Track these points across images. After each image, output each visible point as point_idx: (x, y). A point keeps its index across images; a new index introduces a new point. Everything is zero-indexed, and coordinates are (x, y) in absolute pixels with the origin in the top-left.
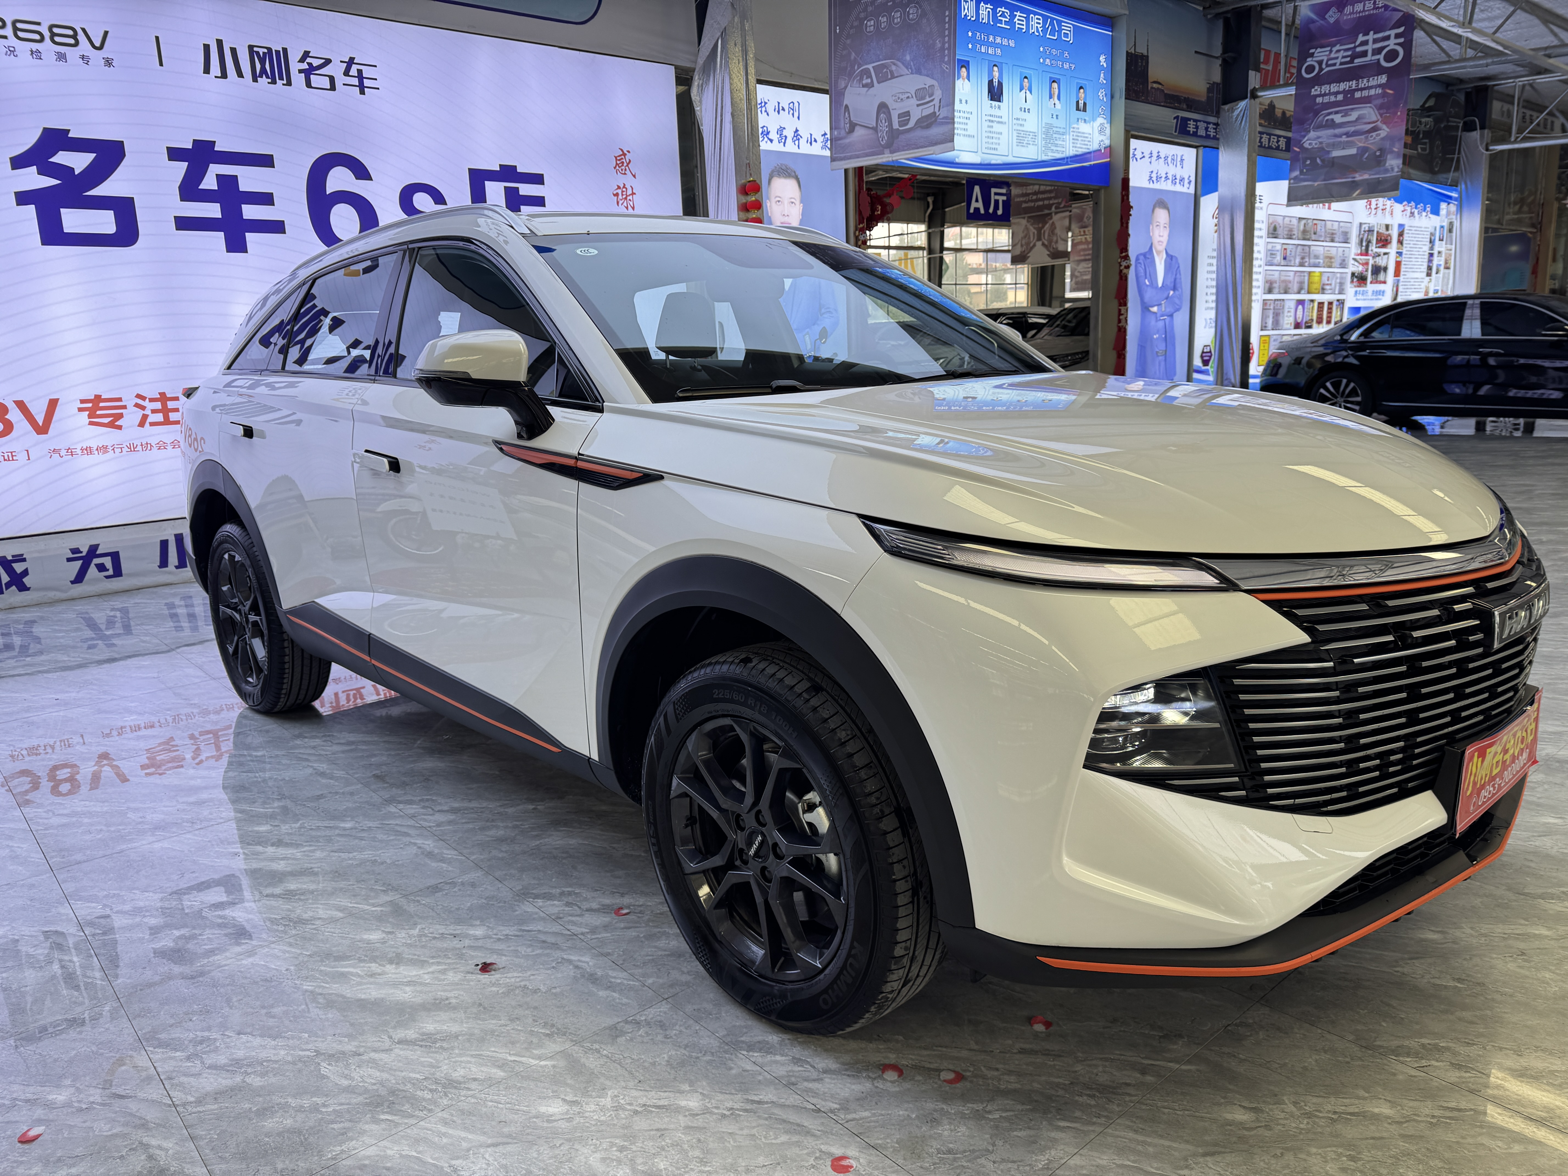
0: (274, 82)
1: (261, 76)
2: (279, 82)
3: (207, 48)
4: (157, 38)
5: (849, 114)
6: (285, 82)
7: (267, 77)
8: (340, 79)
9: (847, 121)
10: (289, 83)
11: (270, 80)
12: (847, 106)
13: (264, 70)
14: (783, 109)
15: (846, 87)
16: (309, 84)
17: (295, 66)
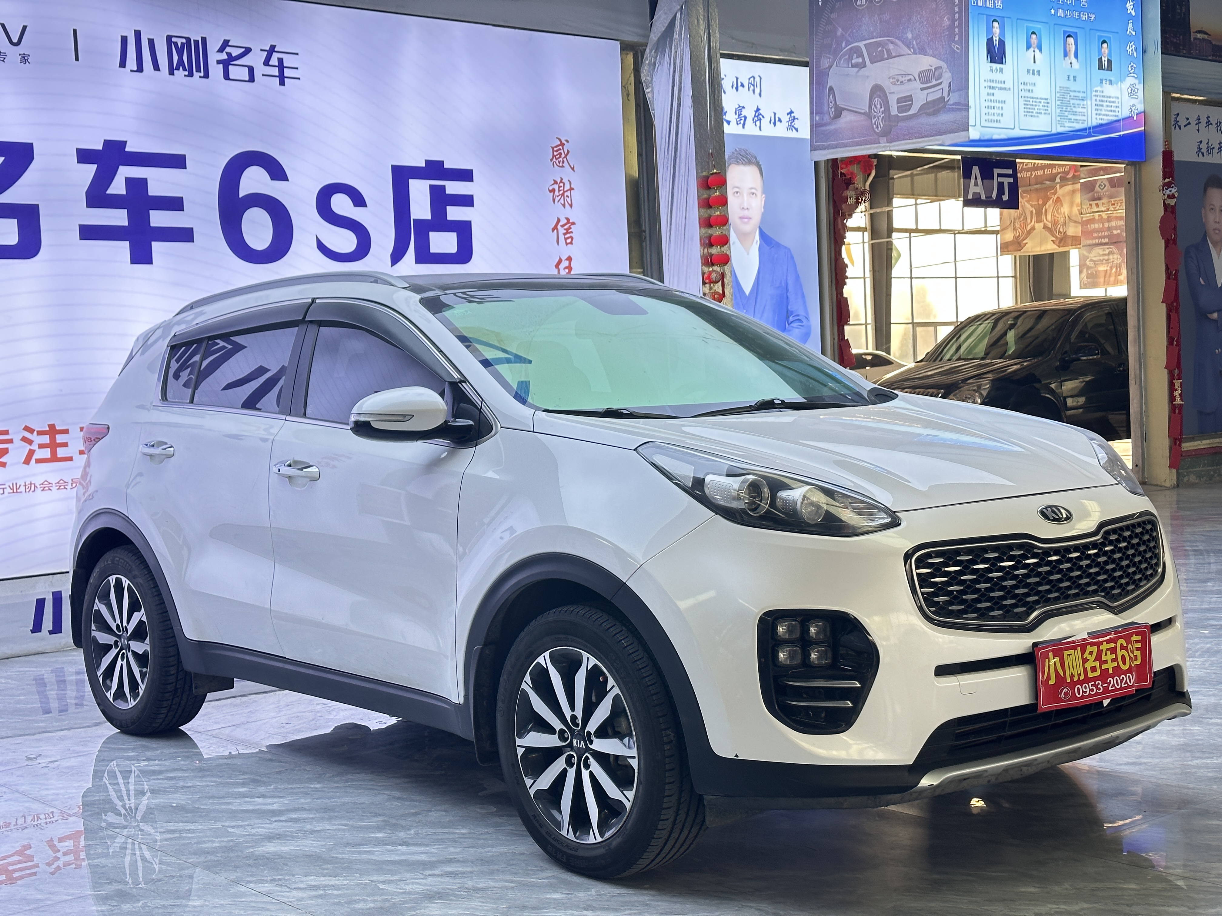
0: (191, 75)
1: (178, 69)
2: (196, 75)
3: (124, 40)
4: (75, 31)
5: (834, 96)
6: (202, 74)
7: (184, 69)
8: (260, 69)
9: (832, 105)
10: (206, 76)
11: (187, 73)
12: (831, 89)
13: (181, 62)
14: (742, 85)
15: (830, 67)
16: (227, 76)
17: (214, 57)
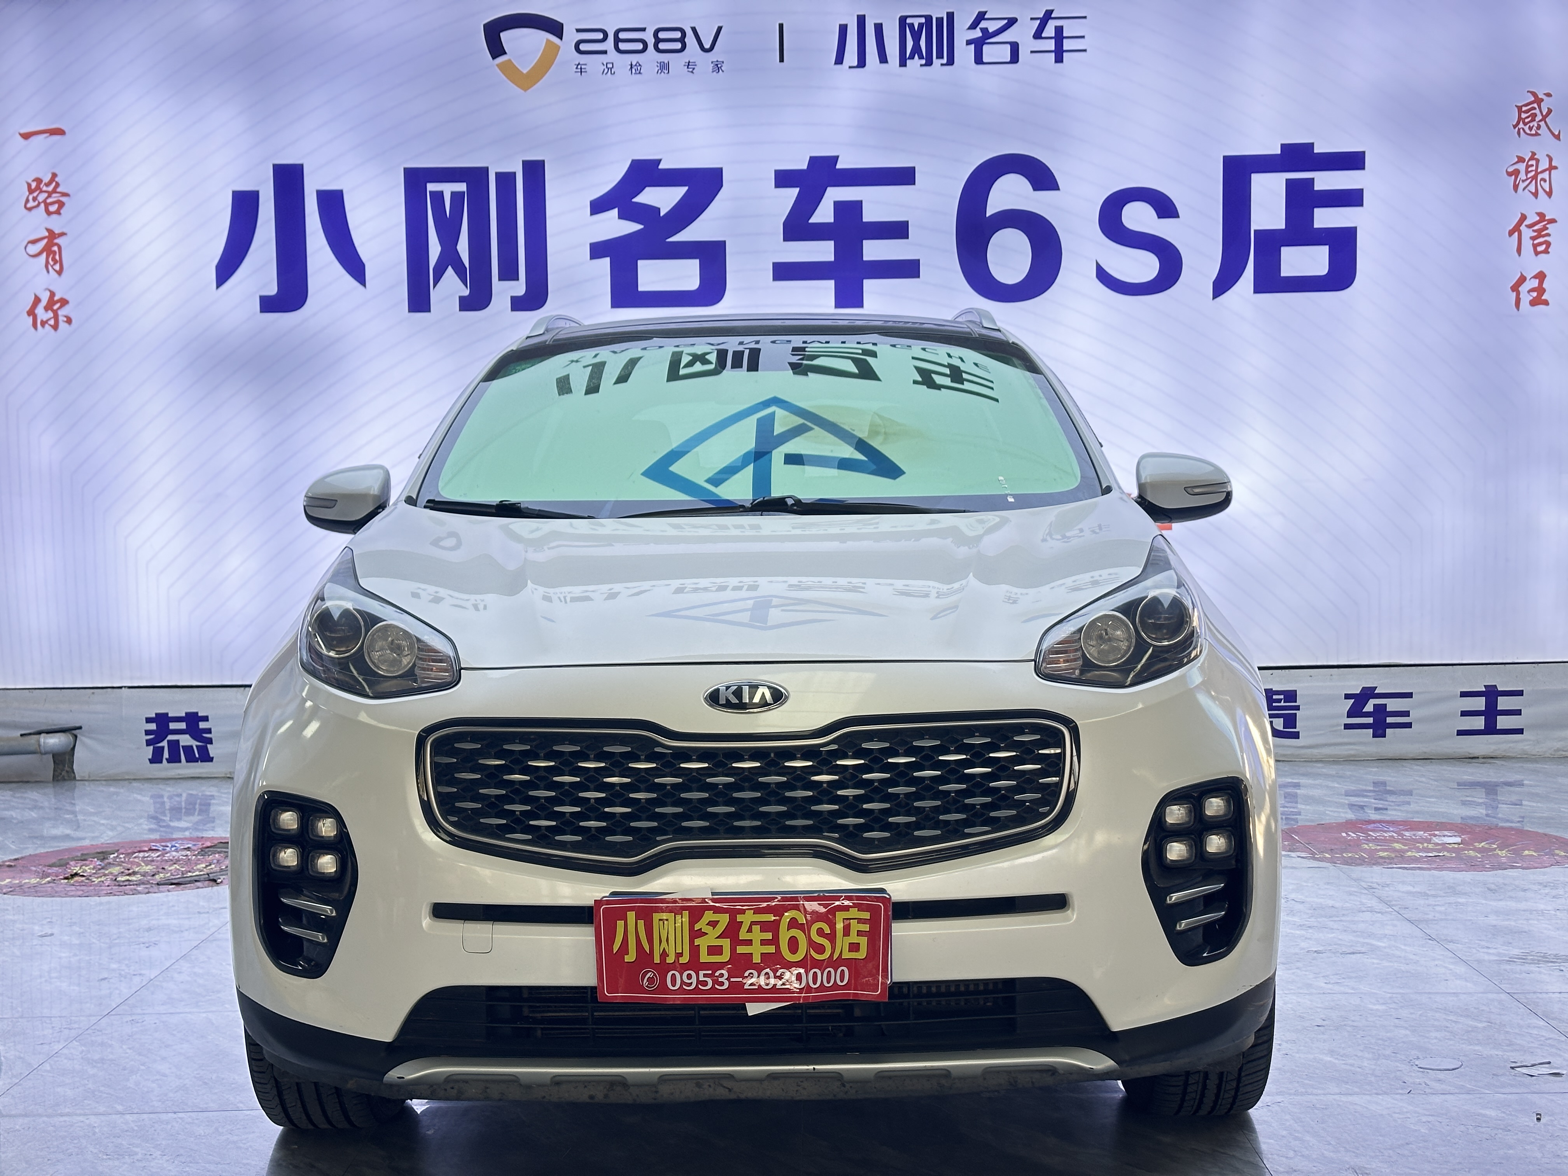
0: (929, 63)
1: (912, 57)
2: (937, 62)
3: (843, 29)
4: (781, 26)
6: (945, 61)
7: (921, 57)
8: (1027, 44)
10: (951, 62)
11: (923, 62)
13: (916, 49)
16: (979, 59)
17: (963, 34)
